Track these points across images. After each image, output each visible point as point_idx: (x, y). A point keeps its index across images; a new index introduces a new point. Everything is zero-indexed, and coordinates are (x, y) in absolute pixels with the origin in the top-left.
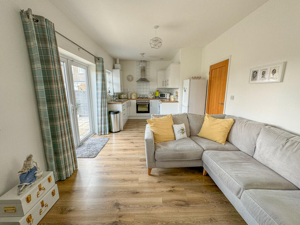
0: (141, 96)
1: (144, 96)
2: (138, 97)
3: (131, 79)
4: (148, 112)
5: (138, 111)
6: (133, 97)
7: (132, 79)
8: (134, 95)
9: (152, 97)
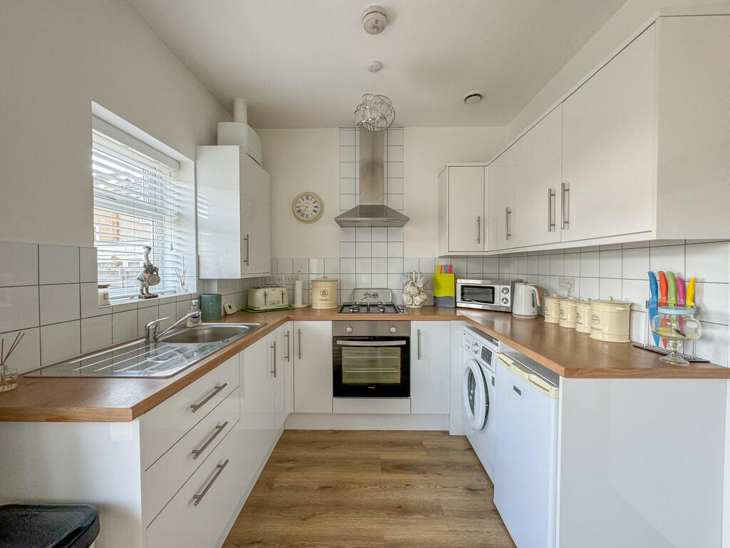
0: (360, 299)
1: (375, 295)
2: (345, 300)
3: (310, 212)
4: (402, 390)
5: (345, 380)
6: (320, 303)
7: (319, 212)
8: (324, 293)
9: (418, 300)
